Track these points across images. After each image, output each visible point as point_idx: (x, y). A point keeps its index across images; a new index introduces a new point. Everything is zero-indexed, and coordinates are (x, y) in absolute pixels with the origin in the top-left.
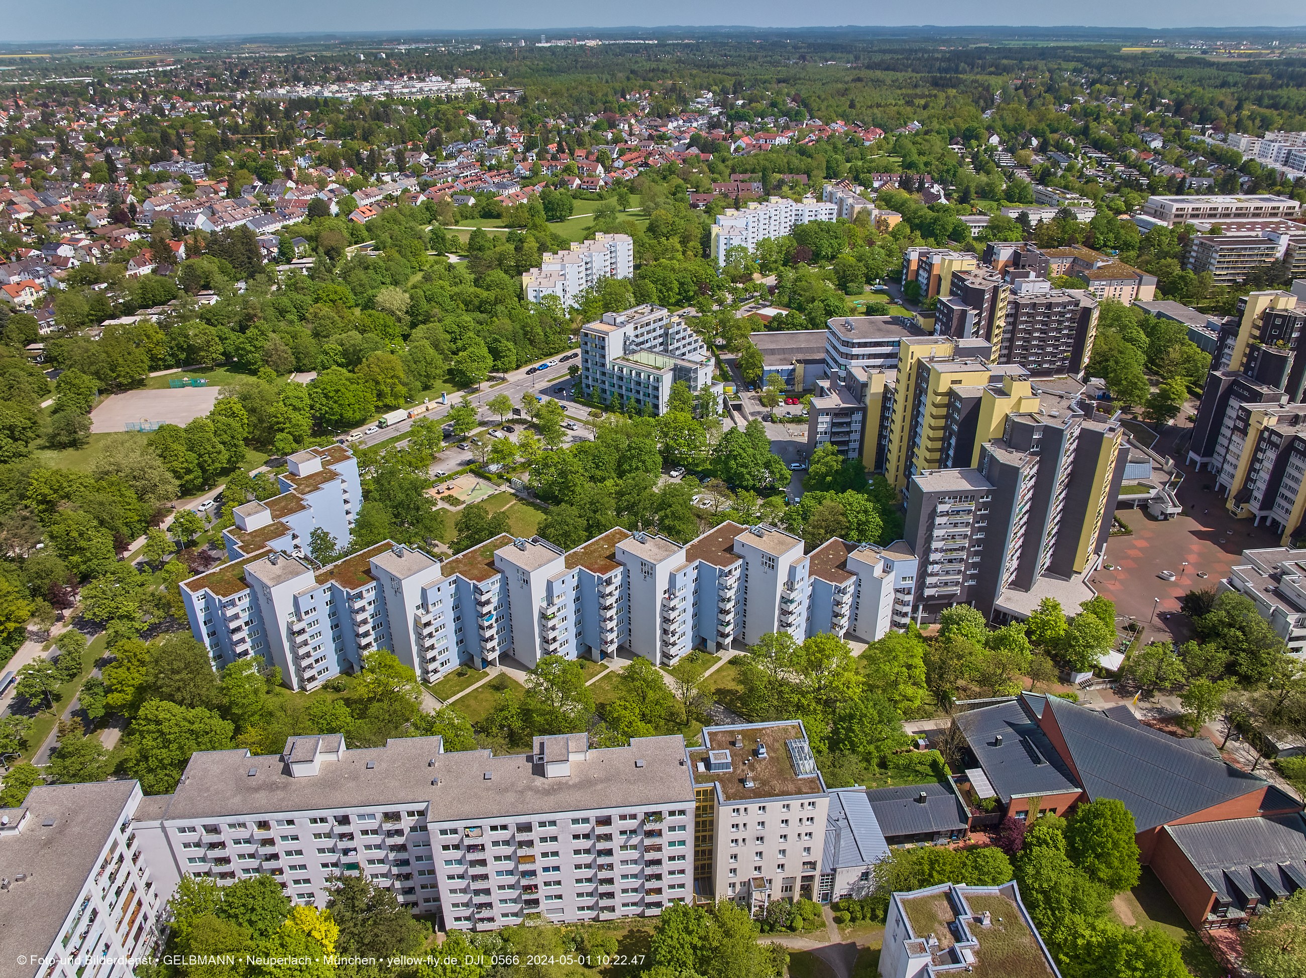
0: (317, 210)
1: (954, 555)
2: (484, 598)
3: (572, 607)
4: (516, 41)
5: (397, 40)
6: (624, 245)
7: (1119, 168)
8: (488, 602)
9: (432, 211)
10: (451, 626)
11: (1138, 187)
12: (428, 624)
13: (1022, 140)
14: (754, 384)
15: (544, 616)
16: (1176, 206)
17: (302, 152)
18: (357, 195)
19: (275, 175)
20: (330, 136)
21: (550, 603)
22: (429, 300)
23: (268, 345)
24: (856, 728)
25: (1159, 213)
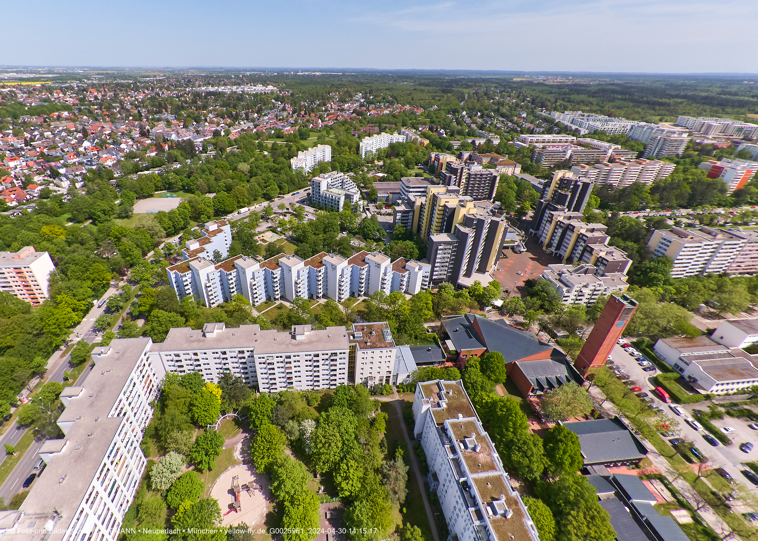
0: (216, 134)
1: (444, 264)
2: (275, 276)
3: (306, 280)
4: (290, 72)
5: (246, 71)
6: (328, 149)
7: (510, 124)
8: (276, 278)
9: (258, 135)
10: (263, 286)
11: (517, 131)
12: (255, 285)
13: (474, 113)
14: (374, 201)
15: (296, 283)
16: (530, 138)
17: (210, 112)
18: (231, 128)
19: (201, 120)
20: (221, 106)
21: (299, 278)
22: (257, 168)
23: (198, 183)
24: (407, 325)
25: (524, 141)
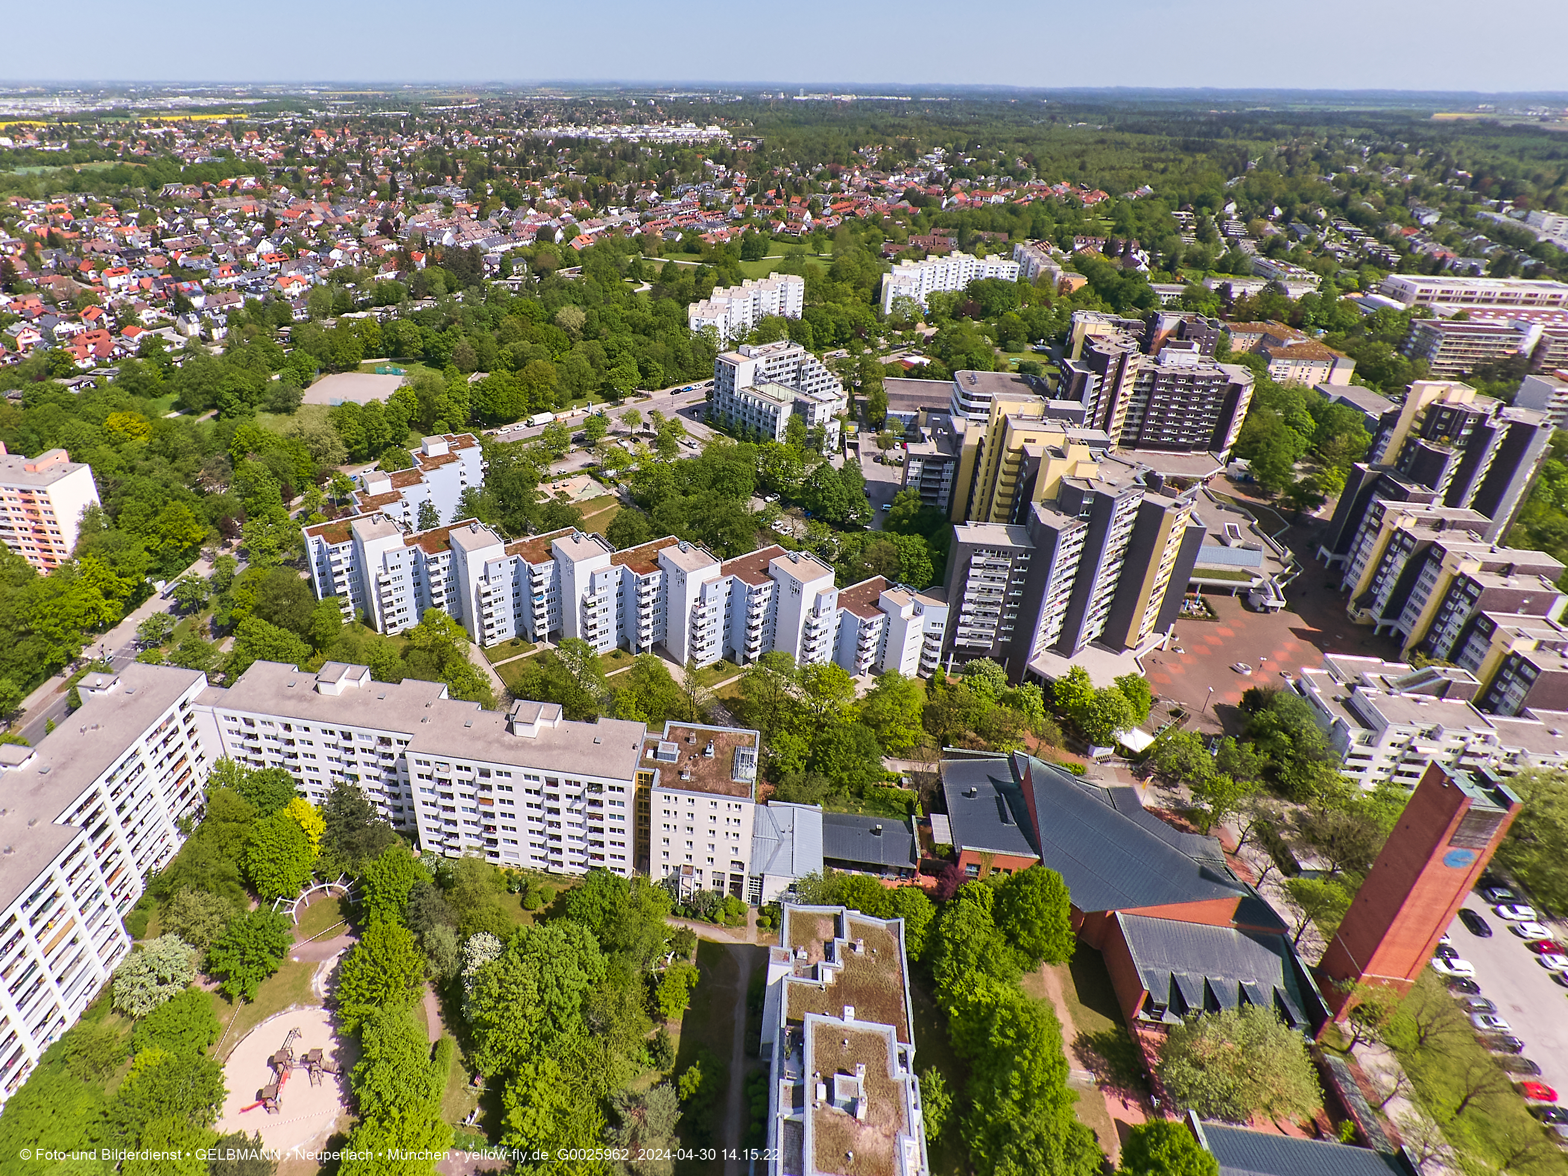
0: (544, 235)
1: (988, 608)
2: (535, 579)
3: (614, 601)
6: (796, 286)
8: (540, 583)
9: (641, 243)
10: (509, 600)
12: (488, 594)
14: (878, 425)
15: (585, 604)
17: (550, 184)
18: (583, 224)
19: (521, 202)
20: (579, 172)
21: (593, 593)
